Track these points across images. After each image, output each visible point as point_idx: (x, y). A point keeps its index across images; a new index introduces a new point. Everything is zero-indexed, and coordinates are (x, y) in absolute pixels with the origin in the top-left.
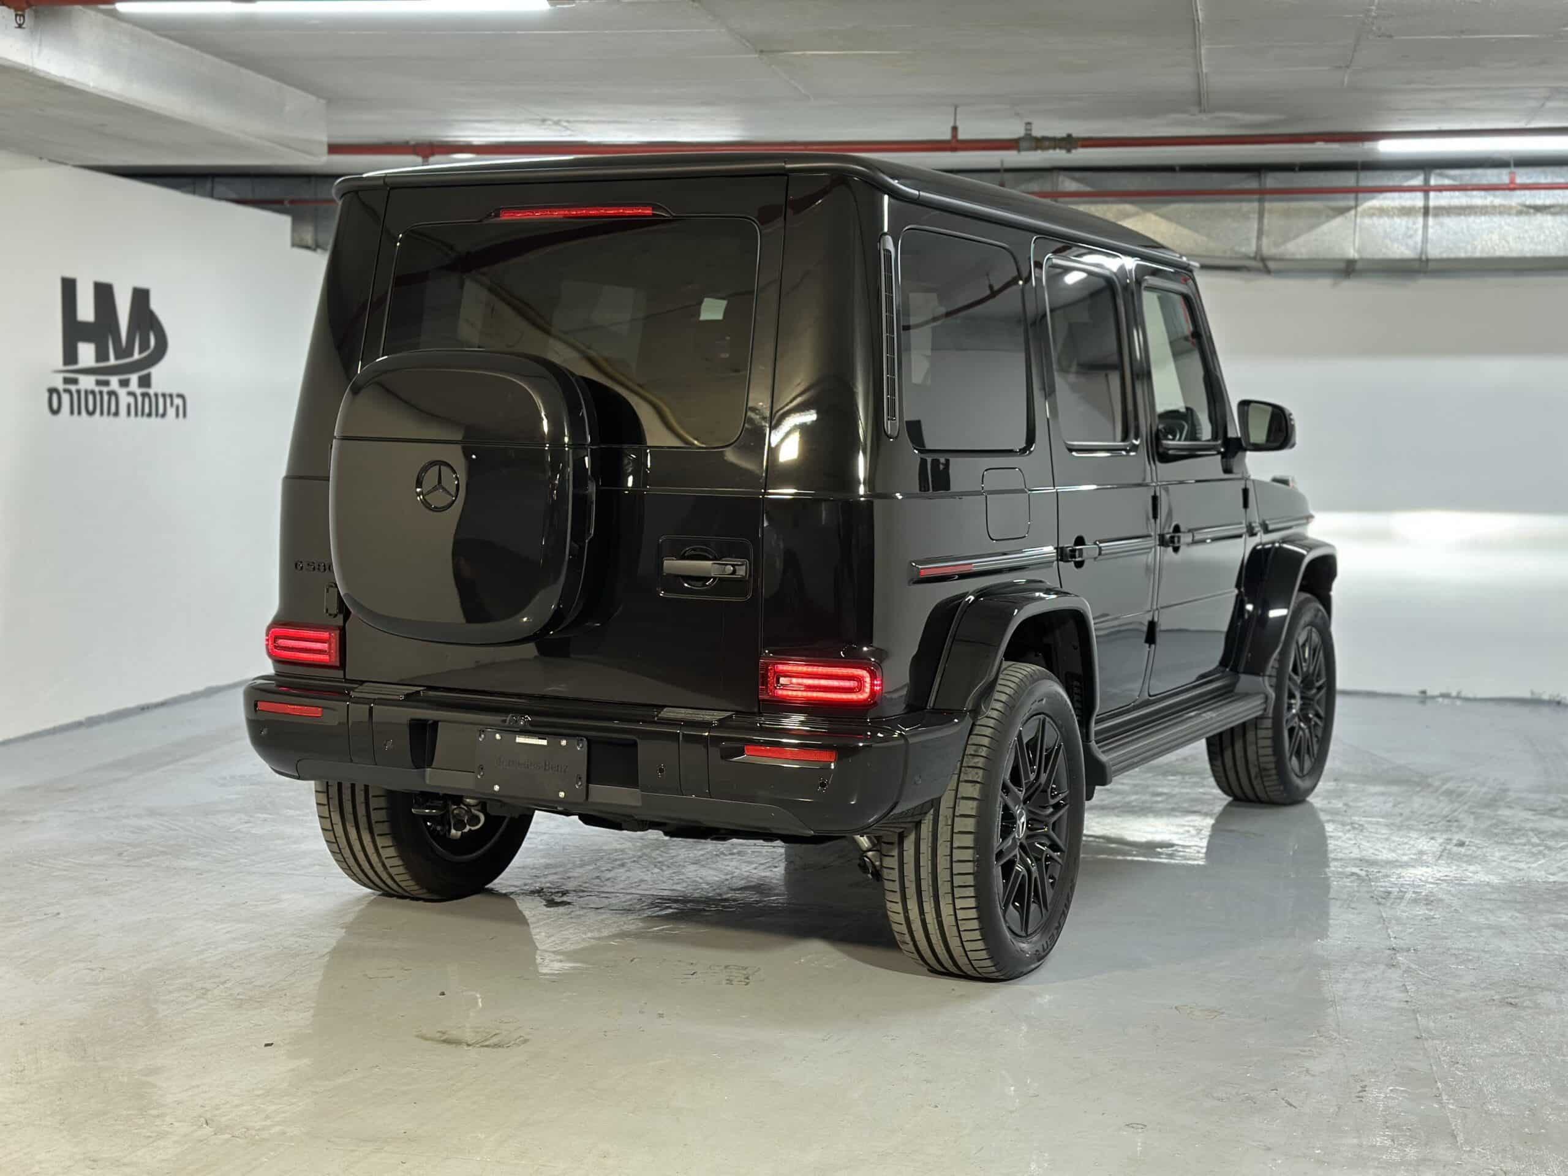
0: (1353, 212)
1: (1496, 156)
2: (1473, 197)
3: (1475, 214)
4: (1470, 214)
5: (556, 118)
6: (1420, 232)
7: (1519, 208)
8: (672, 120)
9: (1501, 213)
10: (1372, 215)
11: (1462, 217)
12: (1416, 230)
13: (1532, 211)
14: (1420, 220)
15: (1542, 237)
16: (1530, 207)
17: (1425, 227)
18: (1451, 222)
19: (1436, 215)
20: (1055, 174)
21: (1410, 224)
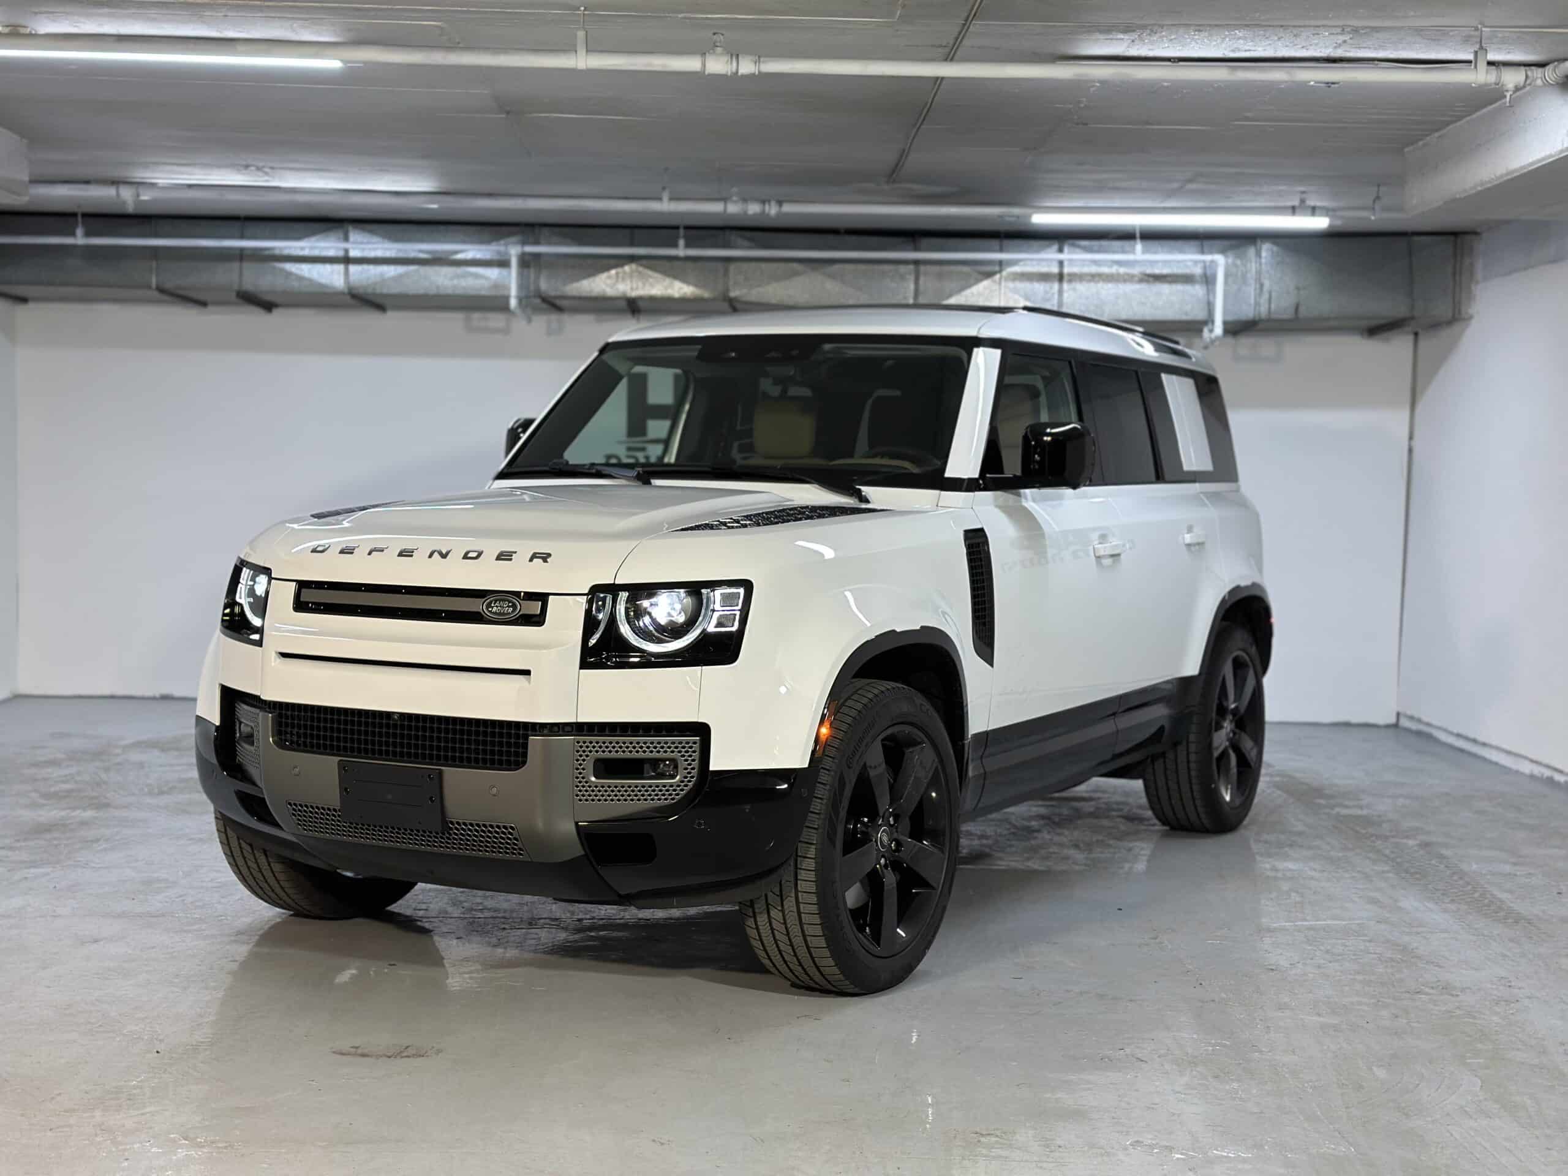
0: (997, 276)
3: (1104, 280)
4: (1098, 281)
5: (261, 164)
6: (1056, 296)
7: (1141, 276)
8: (381, 170)
9: (1125, 281)
11: (1092, 284)
12: (1053, 294)
13: (1151, 279)
14: (1056, 286)
15: (1161, 303)
16: (1149, 276)
17: (1061, 292)
18: (1081, 287)
19: (1070, 281)
20: (727, 232)
21: (1048, 288)
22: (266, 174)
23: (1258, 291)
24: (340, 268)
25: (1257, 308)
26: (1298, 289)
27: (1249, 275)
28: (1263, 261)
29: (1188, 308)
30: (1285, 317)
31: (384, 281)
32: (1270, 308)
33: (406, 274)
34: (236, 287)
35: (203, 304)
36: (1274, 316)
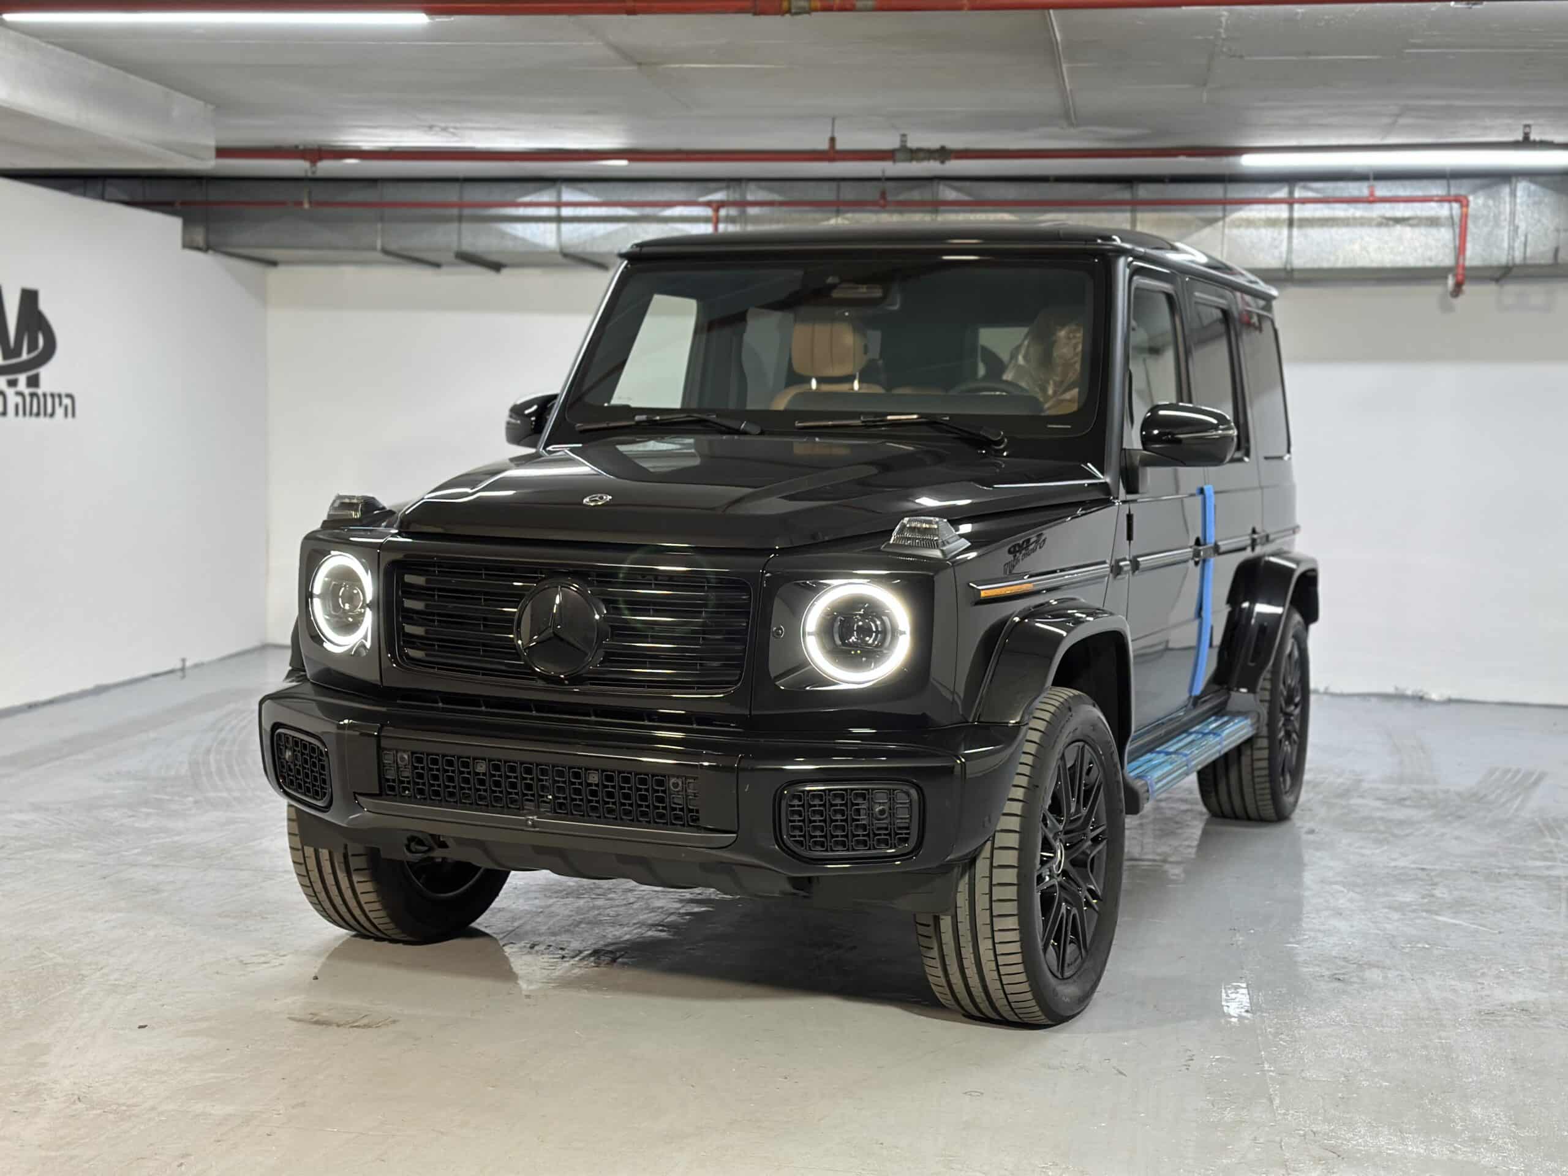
0: (1220, 223)
1: (1357, 170)
2: (1334, 209)
3: (1338, 225)
4: (1332, 226)
5: (443, 125)
6: (1285, 242)
7: (1379, 220)
9: (1362, 225)
10: (1239, 226)
11: (1325, 229)
12: (1281, 241)
13: (1391, 223)
14: (1285, 231)
15: (1401, 249)
16: (1389, 219)
17: (1290, 237)
18: (1315, 233)
19: (1300, 226)
20: (935, 183)
21: (1276, 235)
22: (454, 134)
23: (1511, 233)
24: (552, 227)
25: (1511, 252)
26: (1558, 230)
27: (1502, 217)
28: (1518, 201)
29: (1429, 253)
30: (1543, 262)
31: (594, 239)
32: (1525, 253)
33: (616, 232)
34: (455, 247)
35: (437, 265)
36: (1529, 262)
